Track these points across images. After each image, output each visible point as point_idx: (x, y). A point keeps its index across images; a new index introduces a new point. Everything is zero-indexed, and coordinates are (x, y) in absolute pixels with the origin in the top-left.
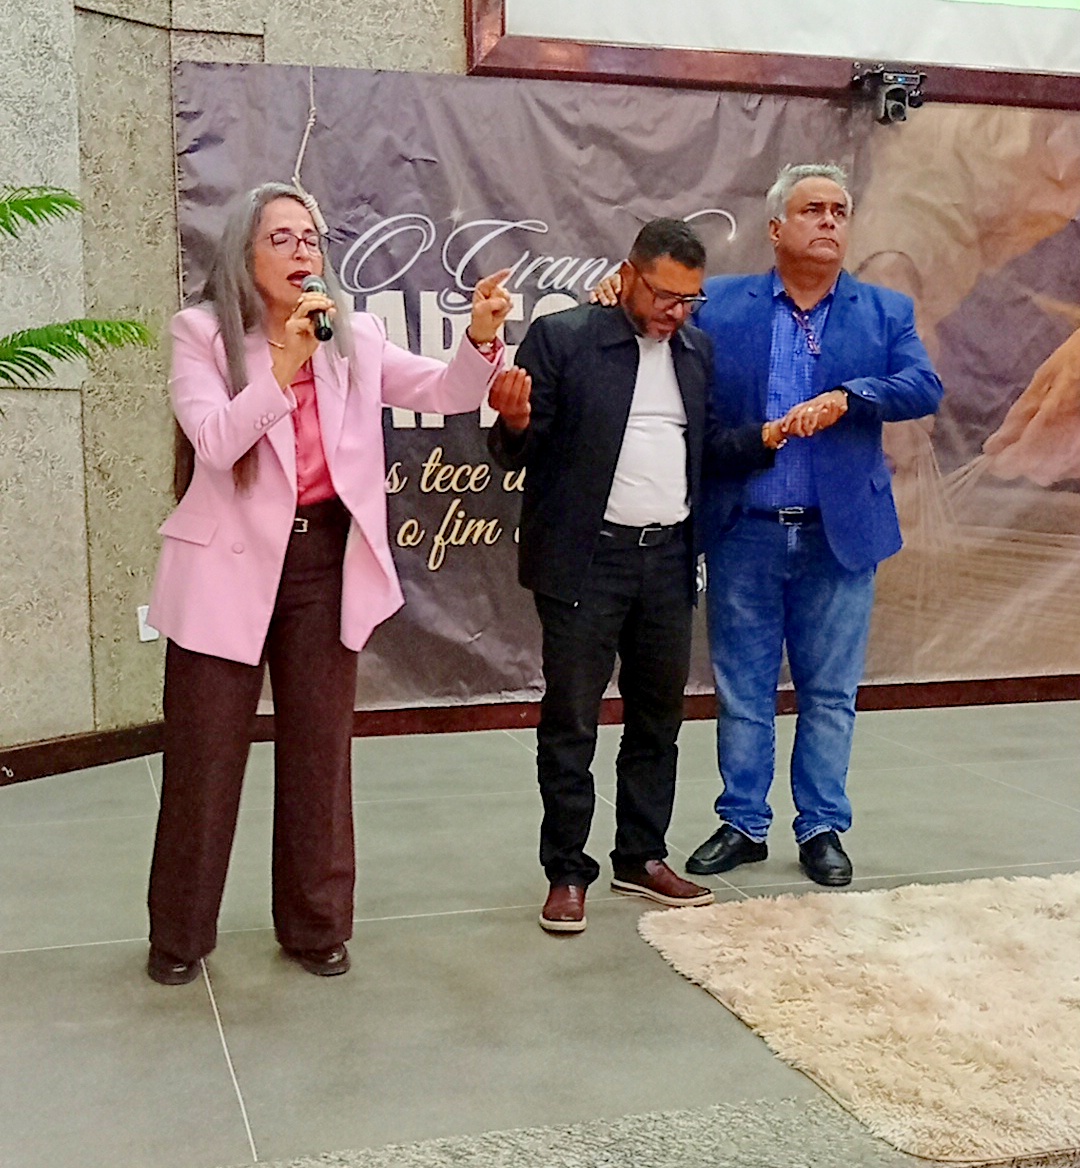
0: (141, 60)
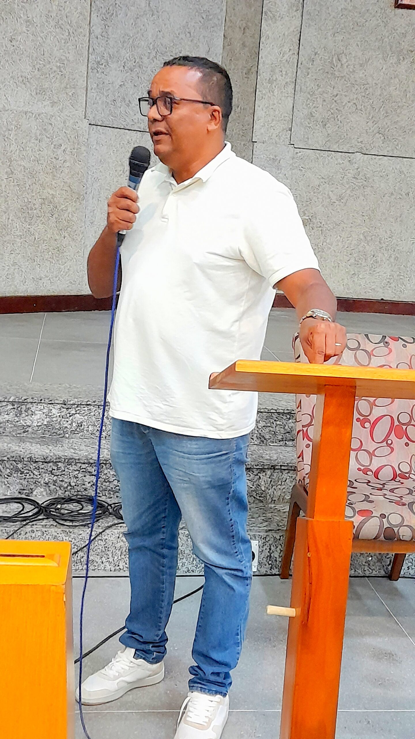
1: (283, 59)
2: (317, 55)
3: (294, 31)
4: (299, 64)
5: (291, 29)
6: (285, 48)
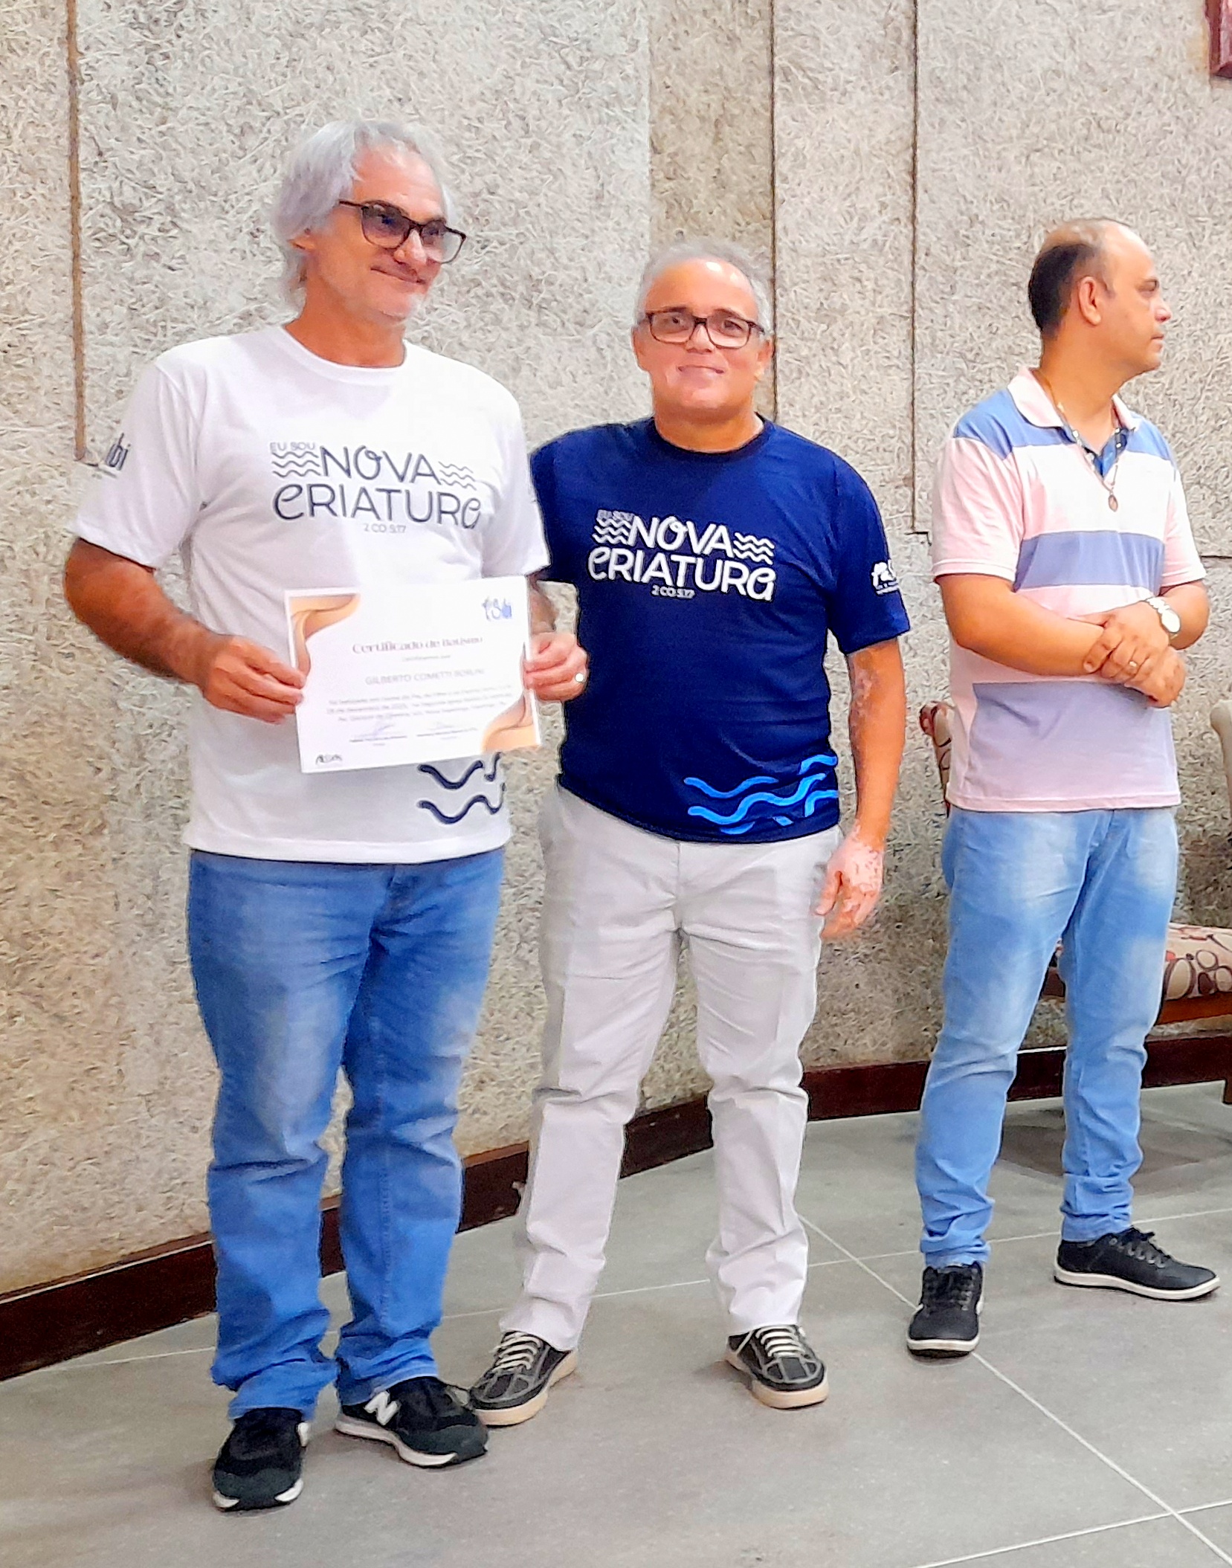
1: (863, 237)
2: (978, 227)
3: (888, 142)
4: (921, 255)
5: (881, 135)
6: (866, 200)
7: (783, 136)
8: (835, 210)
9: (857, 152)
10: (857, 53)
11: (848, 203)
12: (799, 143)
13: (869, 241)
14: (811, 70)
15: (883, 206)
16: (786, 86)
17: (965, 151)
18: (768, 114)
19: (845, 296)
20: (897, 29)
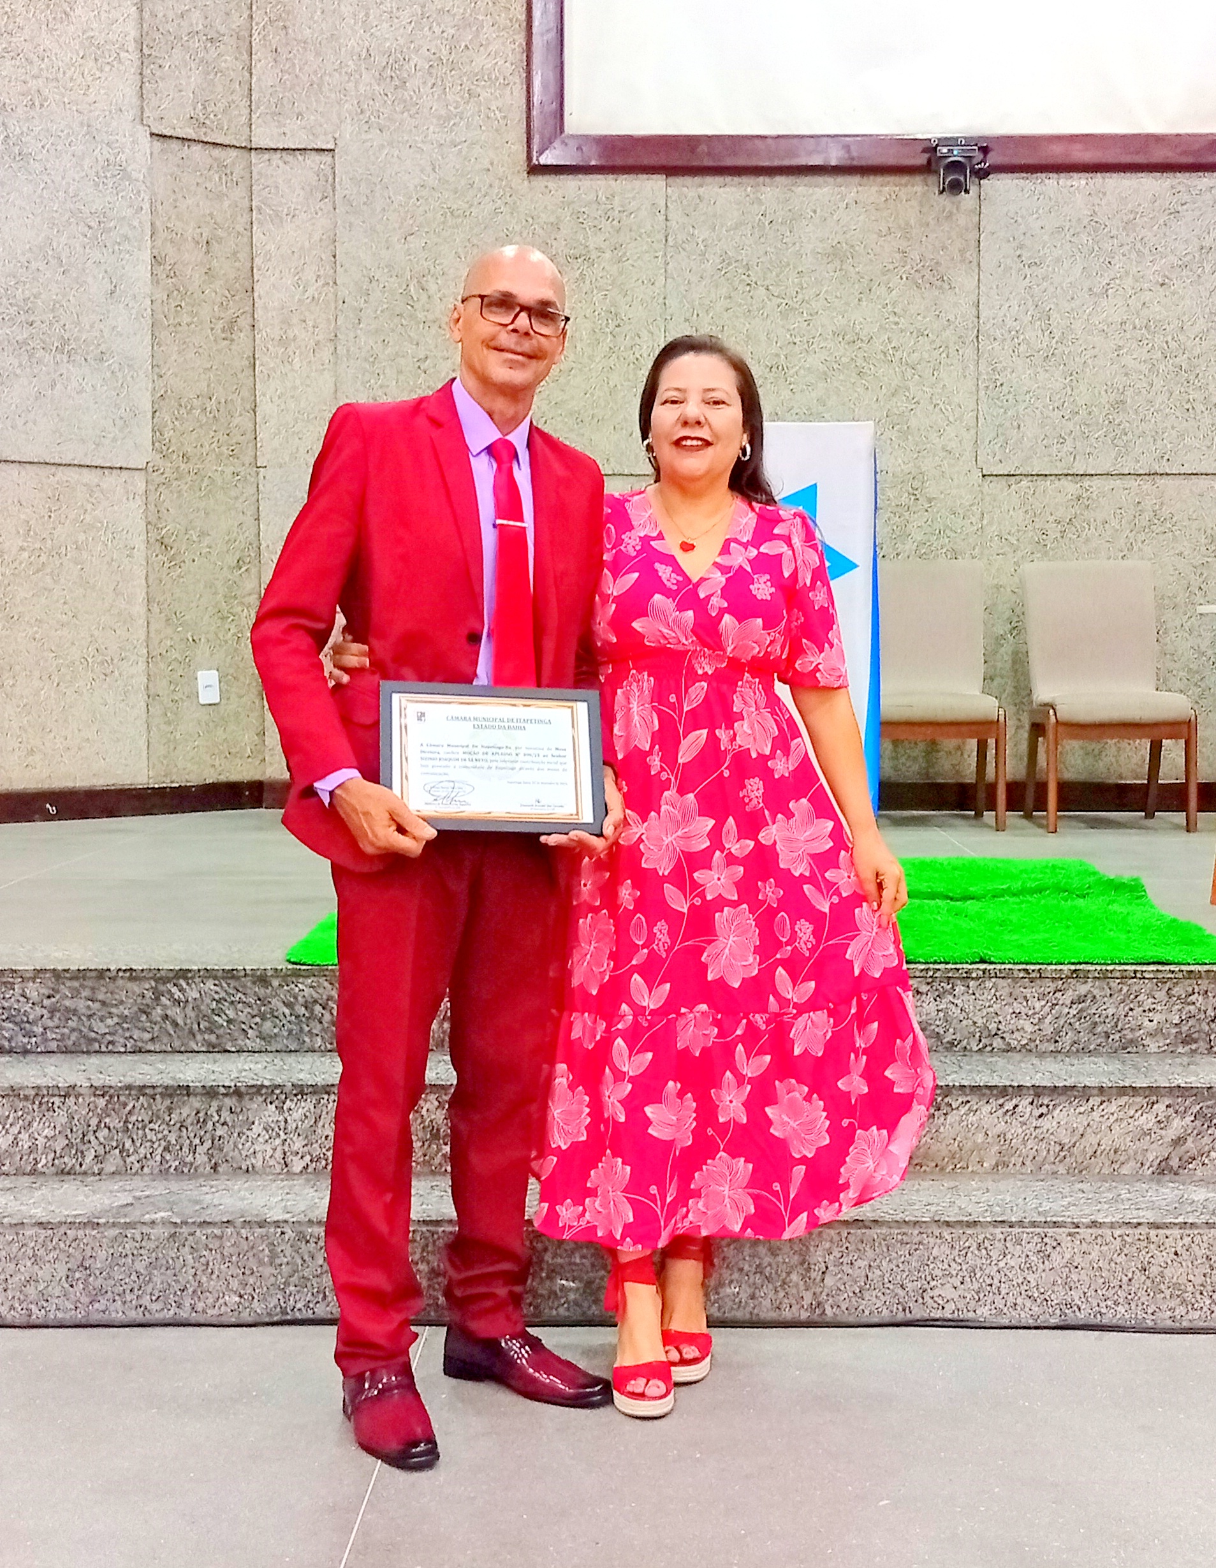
0: (220, 178)
1: (306, 296)
2: (374, 283)
3: (321, 240)
5: (316, 237)
6: (309, 274)
7: (258, 245)
8: (289, 282)
9: (302, 248)
10: (302, 193)
11: (297, 278)
12: (267, 247)
13: (311, 298)
14: (274, 205)
15: (318, 276)
16: (260, 216)
17: (366, 240)
18: (249, 234)
19: (296, 330)
20: (325, 175)
